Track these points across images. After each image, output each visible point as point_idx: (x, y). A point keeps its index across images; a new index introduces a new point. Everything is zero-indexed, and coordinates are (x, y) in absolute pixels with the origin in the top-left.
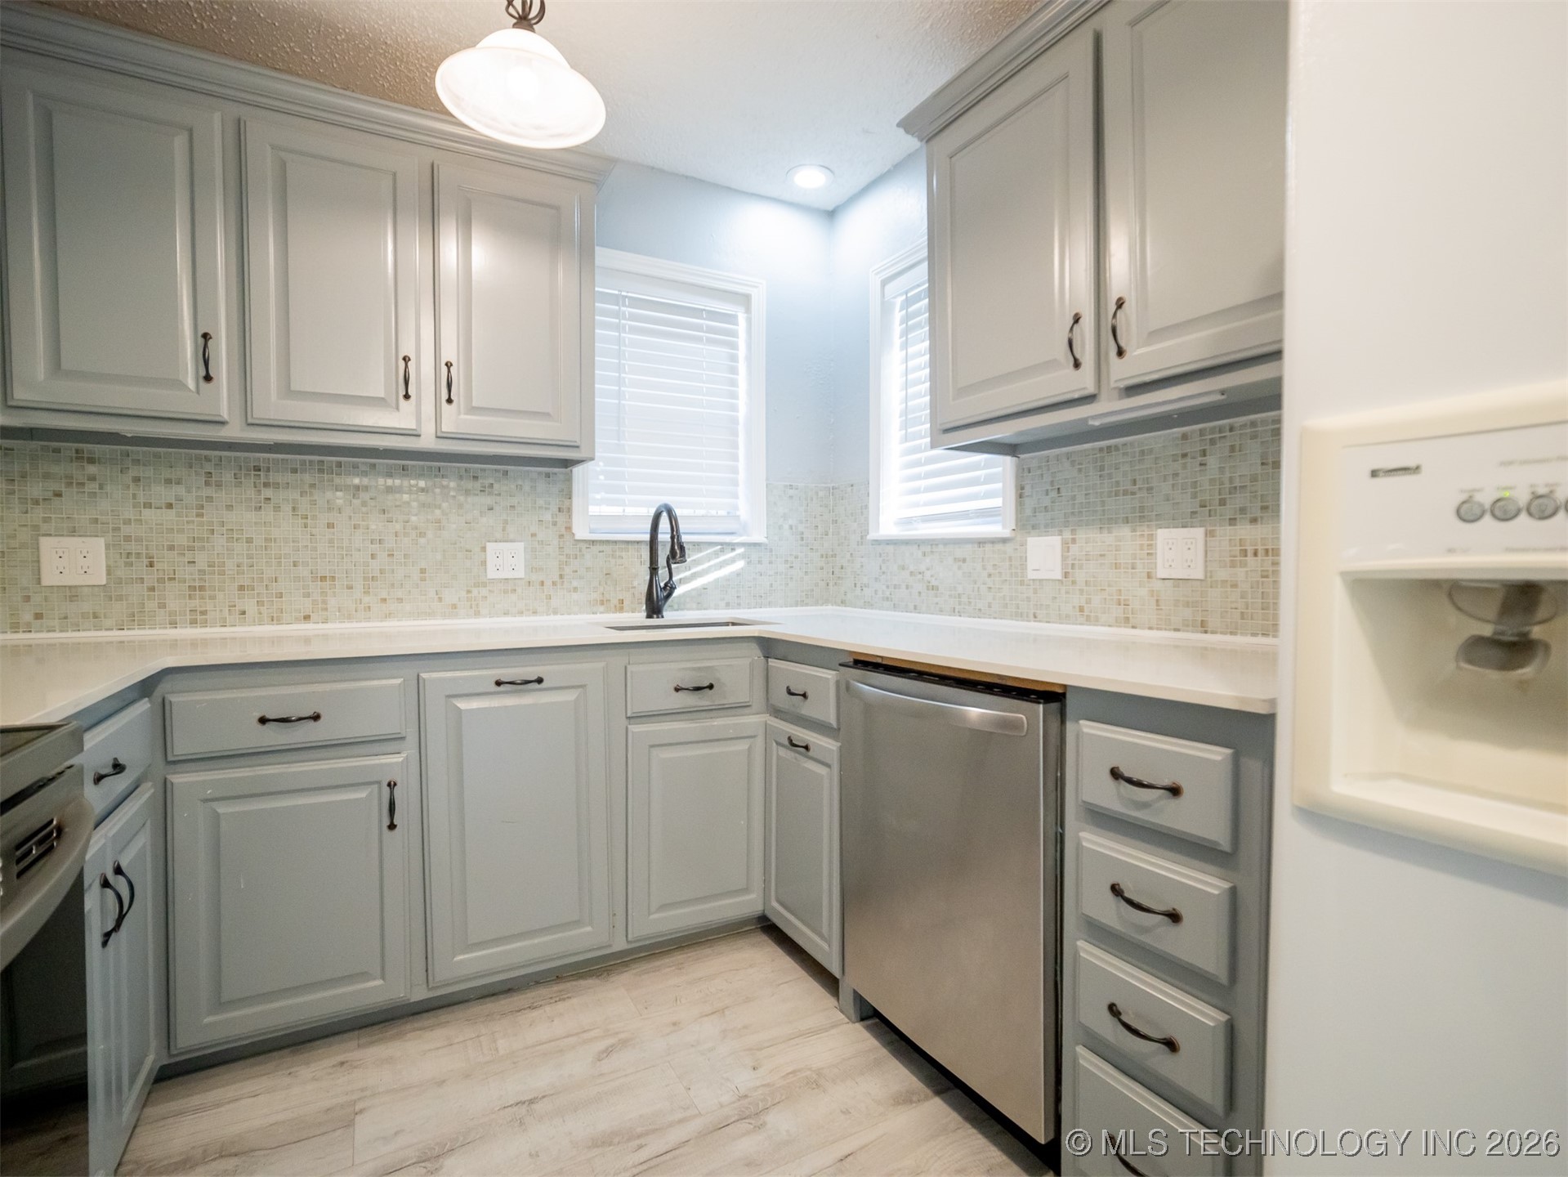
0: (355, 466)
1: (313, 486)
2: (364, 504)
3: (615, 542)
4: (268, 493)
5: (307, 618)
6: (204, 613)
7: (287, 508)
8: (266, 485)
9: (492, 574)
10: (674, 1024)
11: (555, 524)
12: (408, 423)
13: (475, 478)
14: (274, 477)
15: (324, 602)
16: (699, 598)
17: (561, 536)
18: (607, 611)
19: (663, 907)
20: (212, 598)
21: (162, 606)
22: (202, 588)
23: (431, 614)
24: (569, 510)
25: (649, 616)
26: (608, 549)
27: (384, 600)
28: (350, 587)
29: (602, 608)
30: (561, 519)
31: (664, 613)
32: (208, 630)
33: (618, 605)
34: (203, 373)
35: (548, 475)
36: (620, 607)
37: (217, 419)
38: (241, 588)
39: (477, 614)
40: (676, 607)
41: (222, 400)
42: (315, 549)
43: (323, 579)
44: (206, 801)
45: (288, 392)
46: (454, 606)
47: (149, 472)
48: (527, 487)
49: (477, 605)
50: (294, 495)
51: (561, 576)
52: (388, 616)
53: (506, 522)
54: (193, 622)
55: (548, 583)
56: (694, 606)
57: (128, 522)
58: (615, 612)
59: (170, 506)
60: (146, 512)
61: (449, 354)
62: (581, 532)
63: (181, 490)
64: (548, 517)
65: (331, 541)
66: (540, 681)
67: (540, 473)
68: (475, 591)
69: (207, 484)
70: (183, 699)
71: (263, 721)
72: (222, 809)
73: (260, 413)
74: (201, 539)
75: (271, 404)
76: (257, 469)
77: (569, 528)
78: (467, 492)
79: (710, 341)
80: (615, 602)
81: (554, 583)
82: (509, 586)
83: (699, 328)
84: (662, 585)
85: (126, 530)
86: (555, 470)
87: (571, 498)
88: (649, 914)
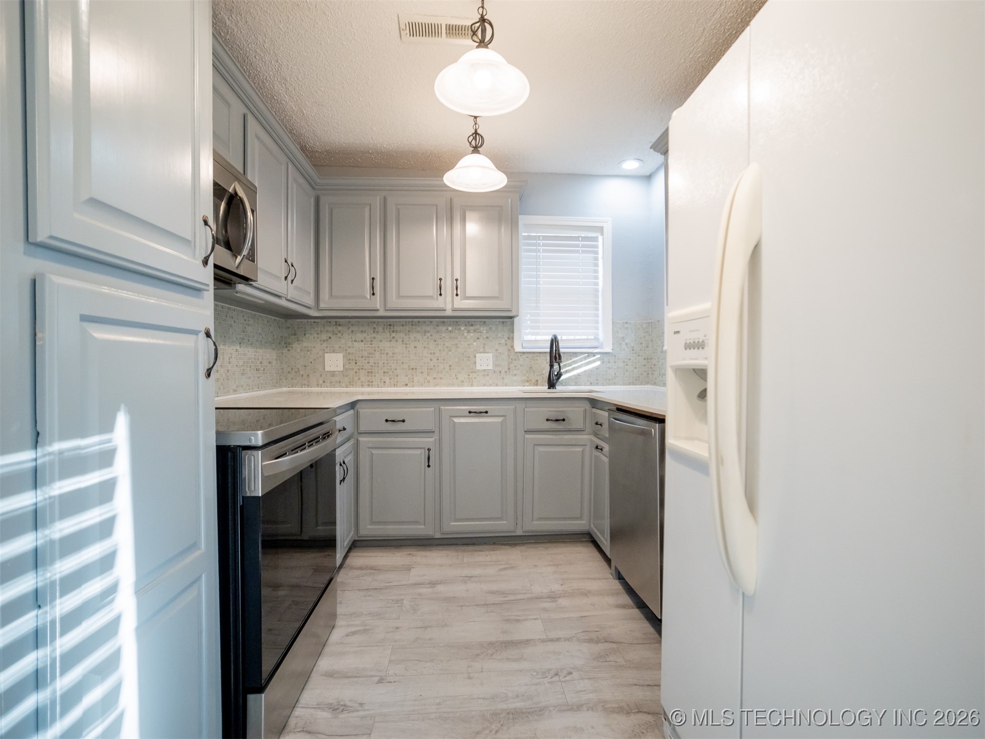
0: (425, 322)
1: (409, 331)
2: (428, 338)
3: (534, 353)
4: (394, 335)
5: (406, 385)
6: (372, 382)
7: (400, 340)
8: (393, 332)
9: (478, 367)
10: (535, 566)
11: (506, 345)
12: (442, 306)
13: (472, 325)
14: (397, 328)
15: (413, 379)
16: (576, 380)
17: (509, 350)
18: (530, 385)
19: (540, 519)
20: (375, 376)
21: (359, 379)
22: (371, 372)
23: (453, 385)
24: (513, 338)
25: (549, 388)
26: (530, 356)
27: (435, 378)
28: (422, 373)
29: (528, 384)
30: (509, 342)
31: (557, 387)
32: (373, 388)
33: (535, 383)
34: (372, 292)
35: (503, 323)
36: (537, 383)
37: (376, 309)
38: (384, 372)
39: (472, 385)
40: (564, 384)
41: (377, 302)
42: (410, 357)
43: (412, 369)
44: (369, 448)
45: (399, 296)
46: (463, 382)
47: (355, 328)
48: (494, 329)
49: (472, 381)
50: (402, 335)
51: (509, 369)
52: (436, 385)
53: (485, 344)
54: (369, 385)
55: (503, 372)
56: (574, 383)
57: (349, 347)
58: (534, 386)
59: (362, 341)
60: (356, 344)
61: (457, 275)
62: (518, 348)
63: (365, 335)
64: (503, 341)
65: (416, 354)
66: (486, 412)
67: (499, 322)
68: (471, 375)
69: (374, 332)
70: (364, 411)
71: (387, 421)
72: (374, 451)
73: (389, 306)
74: (372, 354)
75: (394, 302)
76: (390, 325)
77: (512, 347)
78: (469, 332)
79: (583, 252)
80: (534, 381)
81: (506, 372)
82: (485, 373)
83: (578, 246)
84: (556, 373)
85: (349, 350)
86: (507, 320)
87: (513, 333)
88: (532, 521)
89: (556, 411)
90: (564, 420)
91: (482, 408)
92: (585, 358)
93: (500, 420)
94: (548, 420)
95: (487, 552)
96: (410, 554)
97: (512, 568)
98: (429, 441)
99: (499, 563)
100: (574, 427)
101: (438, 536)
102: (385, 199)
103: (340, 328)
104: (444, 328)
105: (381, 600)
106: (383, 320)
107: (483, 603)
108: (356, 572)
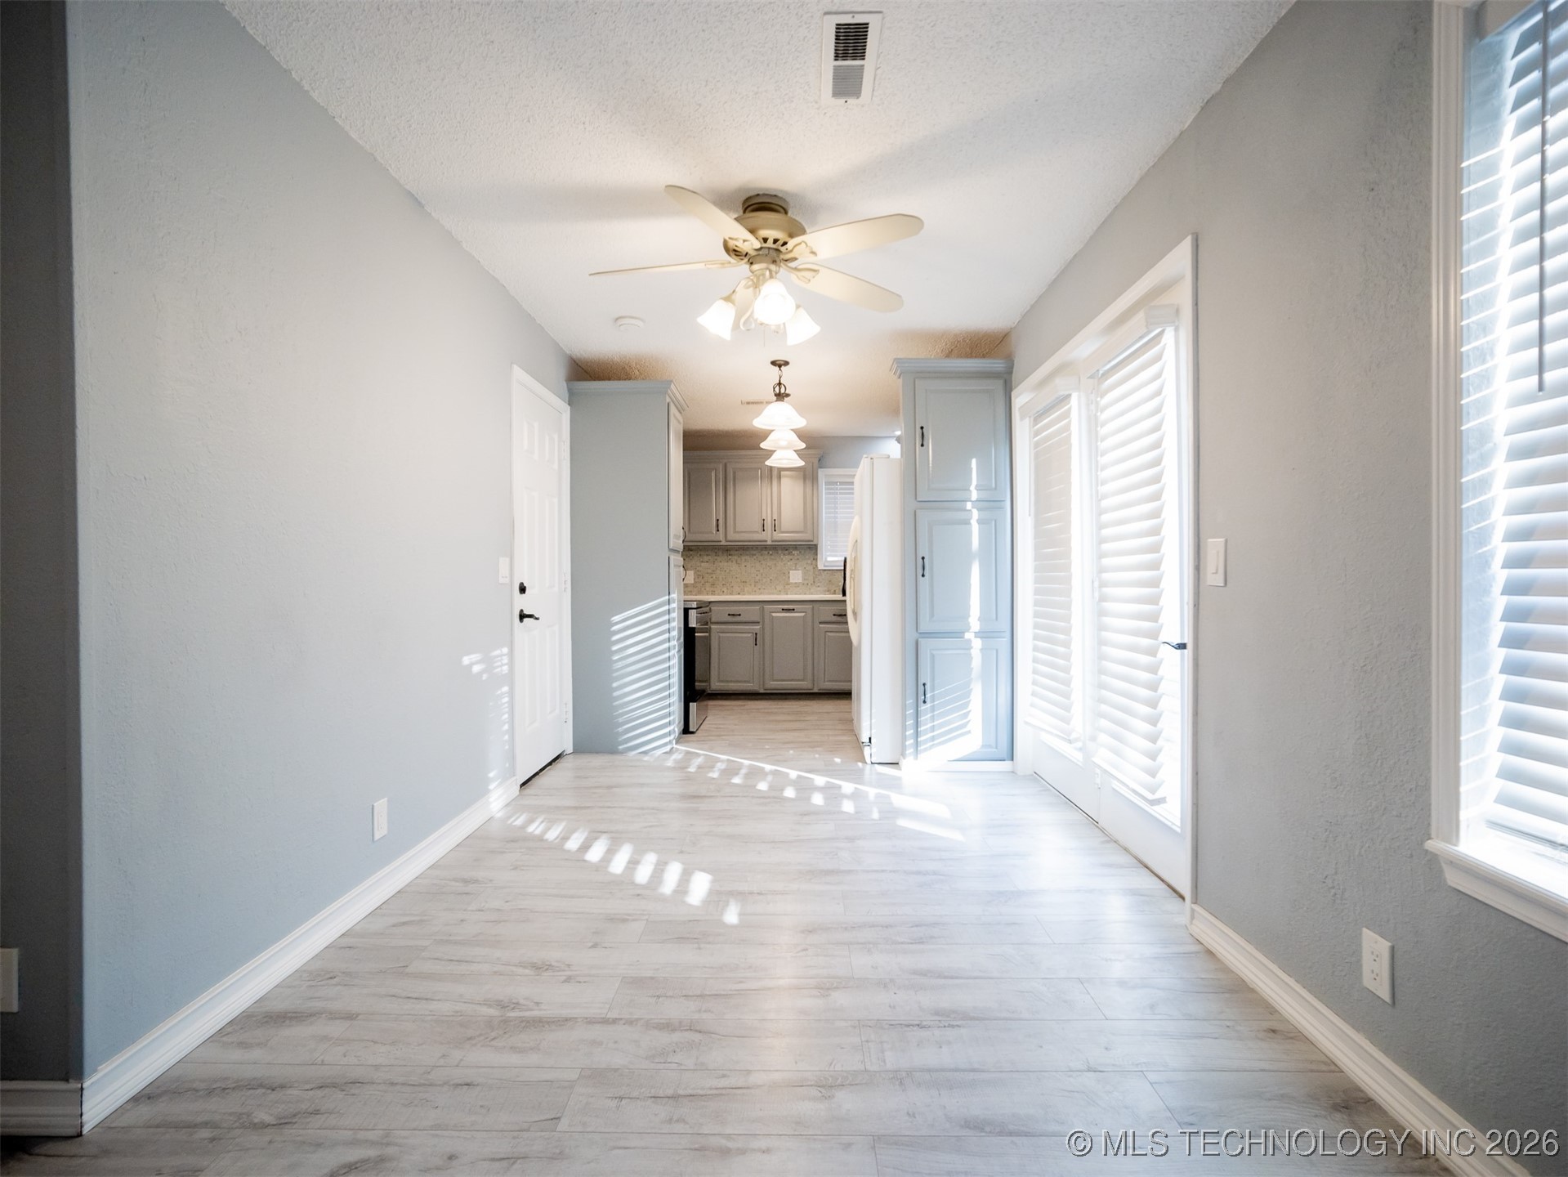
0: (752, 549)
1: (742, 556)
2: (755, 560)
3: (831, 570)
5: (739, 594)
6: (714, 592)
7: (735, 563)
8: (730, 556)
9: (791, 581)
11: (812, 564)
12: (764, 538)
13: (787, 551)
14: (732, 552)
15: (744, 589)
17: (814, 568)
18: (830, 594)
19: (830, 681)
20: (716, 588)
21: (705, 590)
22: (714, 585)
23: (773, 594)
24: (817, 560)
26: (829, 572)
27: (760, 589)
28: (751, 585)
30: (814, 562)
34: (717, 528)
36: (834, 593)
37: (719, 540)
38: (723, 585)
39: (787, 594)
41: (721, 536)
42: (742, 574)
43: (744, 582)
44: (718, 633)
45: (735, 532)
46: (780, 591)
47: (702, 553)
48: (803, 552)
49: (786, 589)
50: (736, 557)
51: (814, 581)
52: (761, 594)
53: (796, 564)
54: (712, 594)
55: (810, 583)
57: (699, 566)
59: (707, 562)
60: (703, 564)
61: (775, 517)
62: (820, 567)
63: (709, 557)
64: (809, 562)
65: (746, 570)
66: (794, 610)
67: (807, 549)
68: (786, 587)
69: (717, 556)
70: (714, 607)
71: (728, 614)
72: (721, 635)
73: (729, 538)
74: (714, 570)
75: (732, 536)
76: (728, 552)
77: (817, 565)
78: (784, 554)
81: (812, 583)
82: (797, 585)
85: (698, 569)
86: (810, 548)
87: (817, 556)
88: (824, 682)
89: (839, 609)
90: (845, 615)
91: (791, 607)
93: (803, 614)
94: (834, 615)
98: (755, 628)
101: (762, 691)
102: (725, 465)
103: (691, 553)
104: (766, 553)
106: (724, 548)
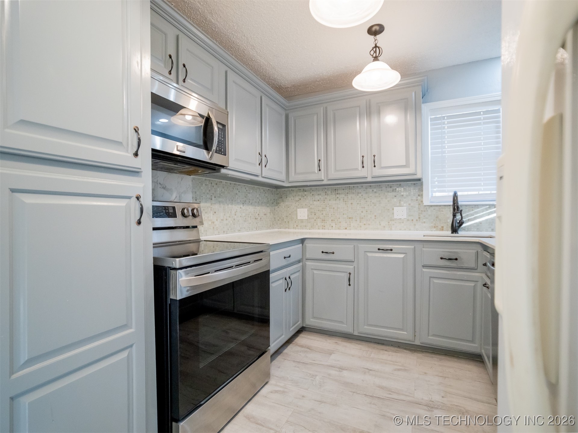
0: (358, 187)
1: (347, 193)
2: (360, 197)
3: (440, 206)
4: (338, 196)
5: (346, 228)
6: (324, 226)
7: (342, 199)
8: (337, 194)
9: (395, 217)
10: (425, 373)
11: (417, 200)
12: (365, 175)
13: (391, 187)
14: (339, 192)
15: (350, 224)
16: (478, 227)
17: (419, 204)
18: (437, 230)
19: (434, 335)
20: (326, 223)
21: (317, 224)
22: (324, 220)
23: (378, 229)
24: (422, 195)
25: (452, 233)
26: (436, 208)
27: (365, 224)
28: (356, 221)
29: (435, 229)
30: (419, 198)
31: (459, 232)
32: (325, 230)
33: (441, 228)
34: (319, 169)
35: (414, 184)
36: (442, 229)
37: (322, 179)
38: (332, 220)
39: (391, 229)
40: (466, 230)
41: (323, 175)
42: (348, 210)
43: (350, 218)
44: (312, 269)
46: (384, 227)
47: (314, 193)
48: (407, 189)
49: (391, 227)
50: (343, 196)
51: (419, 218)
52: (366, 229)
53: (400, 200)
54: (323, 228)
55: (415, 220)
56: (475, 230)
57: (311, 205)
58: (440, 231)
59: (318, 200)
60: (315, 202)
61: (375, 153)
62: (426, 202)
63: (321, 196)
64: (415, 198)
65: (352, 208)
66: (391, 250)
67: (412, 184)
68: (390, 222)
69: (326, 195)
71: (323, 252)
72: (315, 272)
73: (330, 177)
74: (324, 208)
75: (333, 174)
76: (335, 190)
77: (422, 201)
78: (388, 192)
79: (485, 123)
80: (440, 227)
81: (417, 220)
82: (401, 221)
83: (480, 119)
84: (458, 222)
85: (311, 206)
86: (417, 182)
87: (422, 191)
88: (428, 336)
89: (450, 252)
90: (456, 259)
91: (389, 247)
92: (487, 209)
93: (402, 256)
94: (441, 258)
95: (390, 353)
96: (336, 343)
97: (405, 370)
98: (349, 268)
99: (395, 363)
100: (466, 265)
101: (356, 333)
102: (326, 108)
103: (305, 193)
104: (371, 190)
105: (303, 372)
106: (332, 187)
107: (371, 395)
108: (299, 349)
